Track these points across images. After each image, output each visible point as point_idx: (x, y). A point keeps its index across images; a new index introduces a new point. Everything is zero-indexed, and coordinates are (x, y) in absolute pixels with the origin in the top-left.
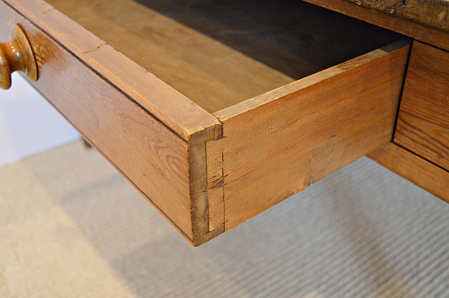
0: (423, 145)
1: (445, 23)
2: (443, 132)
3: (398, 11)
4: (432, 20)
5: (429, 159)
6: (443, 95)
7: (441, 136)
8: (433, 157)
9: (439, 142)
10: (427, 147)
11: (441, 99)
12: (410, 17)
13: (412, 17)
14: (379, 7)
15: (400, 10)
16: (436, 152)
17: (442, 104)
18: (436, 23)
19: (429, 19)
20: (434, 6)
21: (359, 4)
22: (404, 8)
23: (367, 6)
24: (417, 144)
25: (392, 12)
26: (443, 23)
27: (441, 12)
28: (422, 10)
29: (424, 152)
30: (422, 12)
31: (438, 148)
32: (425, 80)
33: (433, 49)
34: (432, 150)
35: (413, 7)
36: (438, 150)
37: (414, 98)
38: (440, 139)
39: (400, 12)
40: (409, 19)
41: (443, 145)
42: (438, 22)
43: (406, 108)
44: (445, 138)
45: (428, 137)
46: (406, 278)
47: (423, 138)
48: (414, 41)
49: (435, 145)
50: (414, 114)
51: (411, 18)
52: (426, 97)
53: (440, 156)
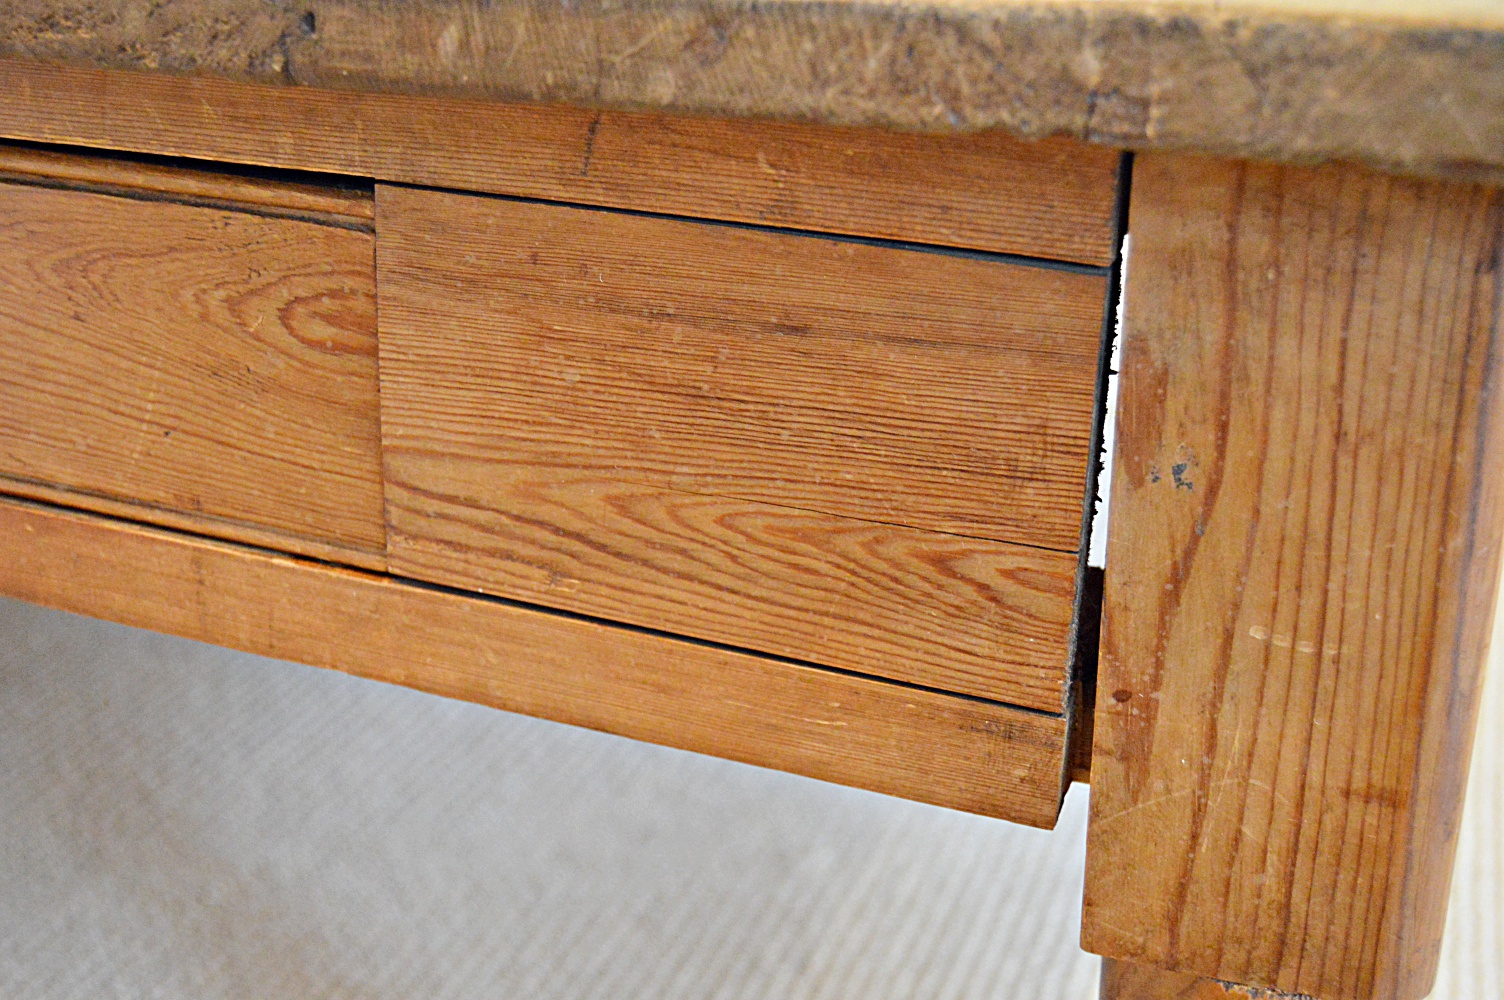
0: (492, 553)
1: (468, 62)
2: (546, 485)
3: (299, 58)
4: (421, 65)
6: (517, 353)
7: (546, 500)
9: (541, 524)
10: (509, 556)
11: (513, 369)
12: (343, 69)
13: (352, 67)
14: (230, 60)
15: (307, 52)
16: (542, 565)
17: (519, 386)
18: (438, 69)
19: (409, 64)
20: (418, 13)
21: (153, 65)
22: (316, 42)
23: (181, 64)
25: (277, 68)
26: (460, 63)
27: (444, 25)
28: (380, 36)
29: (501, 576)
30: (382, 42)
31: (543, 547)
33: (447, 199)
34: (530, 563)
35: (347, 32)
36: (546, 555)
37: (425, 391)
38: (545, 512)
39: (306, 60)
40: (345, 77)
41: (557, 531)
42: (442, 65)
43: (402, 437)
44: (561, 505)
45: (505, 520)
47: (488, 529)
48: (376, 186)
49: (533, 542)
50: (438, 447)
51: (350, 72)
52: (461, 374)
53: (556, 573)
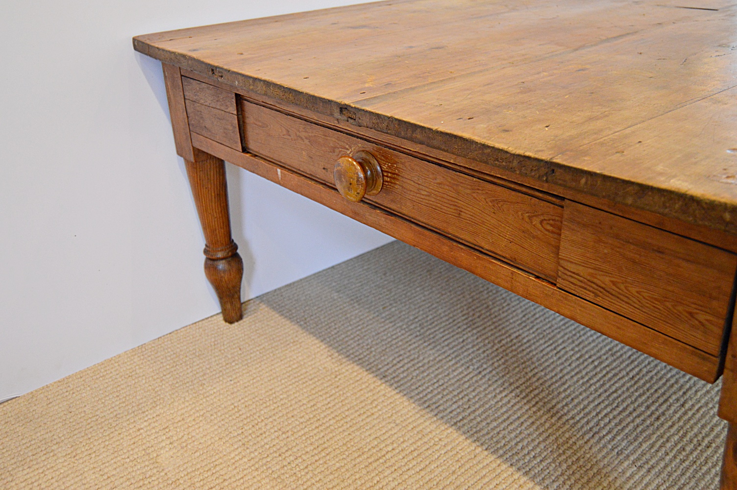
0: (581, 287)
2: (596, 275)
4: (576, 185)
5: (588, 299)
6: (593, 243)
7: (596, 278)
8: (591, 296)
9: (594, 283)
10: (585, 289)
11: (592, 247)
12: (559, 182)
14: (534, 175)
16: (593, 293)
17: (593, 251)
19: (574, 184)
20: (577, 175)
21: (518, 173)
22: (554, 176)
23: (524, 174)
24: (576, 287)
25: (544, 179)
26: (585, 186)
27: (583, 178)
28: (568, 178)
31: (594, 288)
32: (578, 231)
33: (581, 206)
34: (590, 291)
35: (561, 175)
36: (594, 290)
37: (571, 248)
38: (595, 280)
39: (551, 179)
40: (559, 184)
41: (597, 285)
42: (581, 186)
43: (564, 256)
44: (599, 280)
45: (585, 280)
46: (587, 437)
47: (581, 281)
48: (565, 199)
49: (591, 287)
50: (572, 261)
52: (579, 245)
53: (596, 295)
